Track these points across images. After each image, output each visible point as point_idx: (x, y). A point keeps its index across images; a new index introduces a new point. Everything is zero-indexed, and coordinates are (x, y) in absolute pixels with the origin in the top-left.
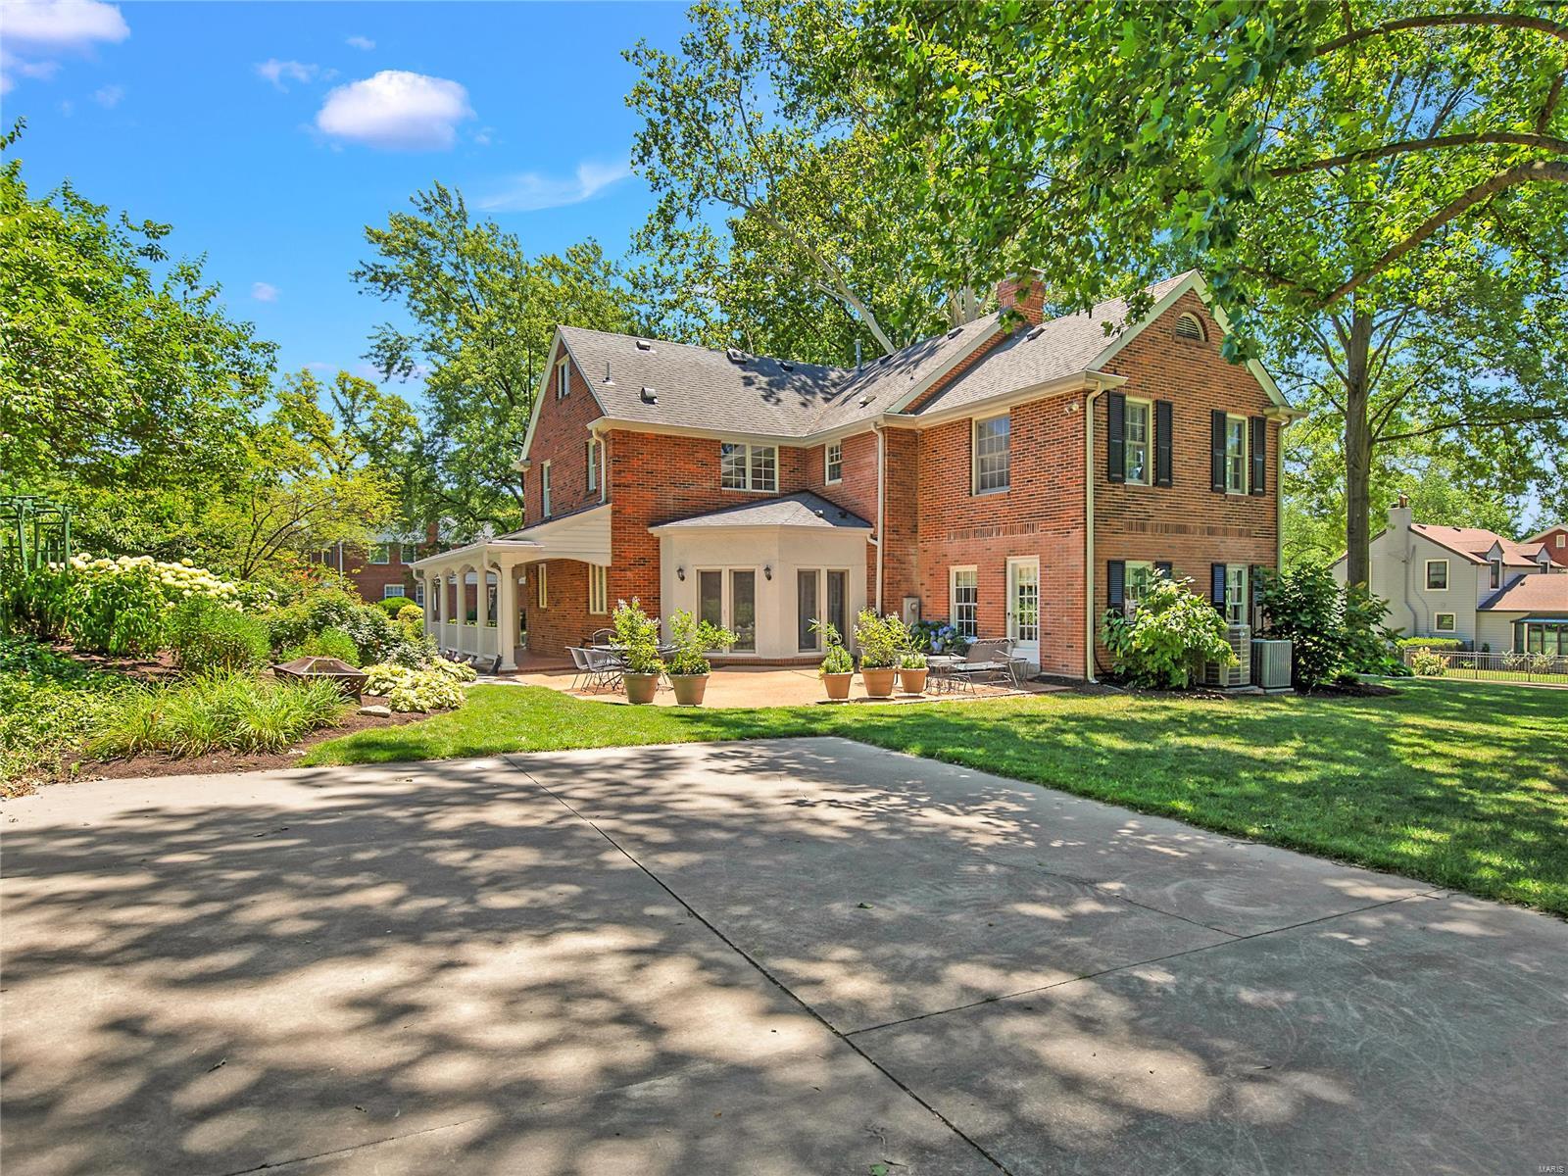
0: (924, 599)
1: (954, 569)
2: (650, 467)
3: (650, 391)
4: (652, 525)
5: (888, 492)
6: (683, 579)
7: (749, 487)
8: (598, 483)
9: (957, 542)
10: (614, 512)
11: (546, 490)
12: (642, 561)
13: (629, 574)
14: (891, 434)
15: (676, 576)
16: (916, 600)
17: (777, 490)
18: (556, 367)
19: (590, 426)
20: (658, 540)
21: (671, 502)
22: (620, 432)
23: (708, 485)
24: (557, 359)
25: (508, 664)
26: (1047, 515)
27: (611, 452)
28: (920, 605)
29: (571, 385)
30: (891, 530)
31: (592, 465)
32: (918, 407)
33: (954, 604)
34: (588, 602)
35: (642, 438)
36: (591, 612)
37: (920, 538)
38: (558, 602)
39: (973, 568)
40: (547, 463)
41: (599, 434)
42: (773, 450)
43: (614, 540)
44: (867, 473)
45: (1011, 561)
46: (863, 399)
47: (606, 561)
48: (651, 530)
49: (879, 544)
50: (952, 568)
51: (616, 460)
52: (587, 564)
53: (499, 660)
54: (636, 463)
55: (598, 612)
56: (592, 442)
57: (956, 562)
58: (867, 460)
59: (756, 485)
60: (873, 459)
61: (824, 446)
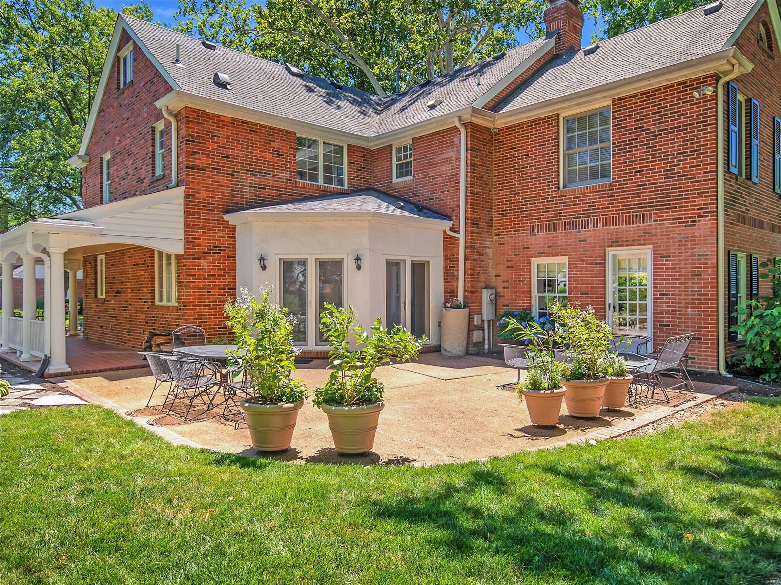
0: (500, 289)
1: (535, 261)
2: (225, 151)
3: (224, 77)
4: (228, 211)
5: (469, 185)
6: (264, 268)
7: (321, 182)
8: (166, 167)
9: (543, 234)
10: (187, 196)
11: (106, 183)
12: (217, 250)
13: (203, 263)
14: (473, 129)
15: (256, 265)
16: (493, 291)
17: (346, 187)
18: (117, 59)
19: (159, 104)
20: (234, 229)
21: (248, 189)
22: (194, 110)
23: (285, 175)
24: (119, 48)
25: (59, 364)
26: (663, 206)
27: (183, 131)
28: (497, 296)
29: (135, 72)
30: (473, 222)
31: (159, 151)
32: (496, 105)
33: (535, 294)
34: (153, 292)
35: (217, 119)
36: (157, 303)
37: (494, 232)
38: (118, 293)
39: (564, 260)
40: (107, 156)
41: (170, 112)
42: (342, 147)
43: (187, 225)
44: (445, 169)
45: (611, 252)
46: (430, 103)
47: (177, 248)
48: (226, 217)
49: (461, 236)
50: (533, 260)
51: (189, 140)
52: (153, 250)
53: (47, 361)
54: (211, 146)
55: (165, 303)
56: (160, 126)
57: (541, 254)
58: (444, 156)
59: (328, 180)
60: (452, 154)
61: (391, 146)
